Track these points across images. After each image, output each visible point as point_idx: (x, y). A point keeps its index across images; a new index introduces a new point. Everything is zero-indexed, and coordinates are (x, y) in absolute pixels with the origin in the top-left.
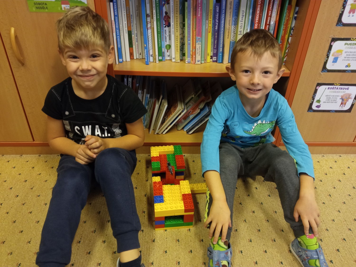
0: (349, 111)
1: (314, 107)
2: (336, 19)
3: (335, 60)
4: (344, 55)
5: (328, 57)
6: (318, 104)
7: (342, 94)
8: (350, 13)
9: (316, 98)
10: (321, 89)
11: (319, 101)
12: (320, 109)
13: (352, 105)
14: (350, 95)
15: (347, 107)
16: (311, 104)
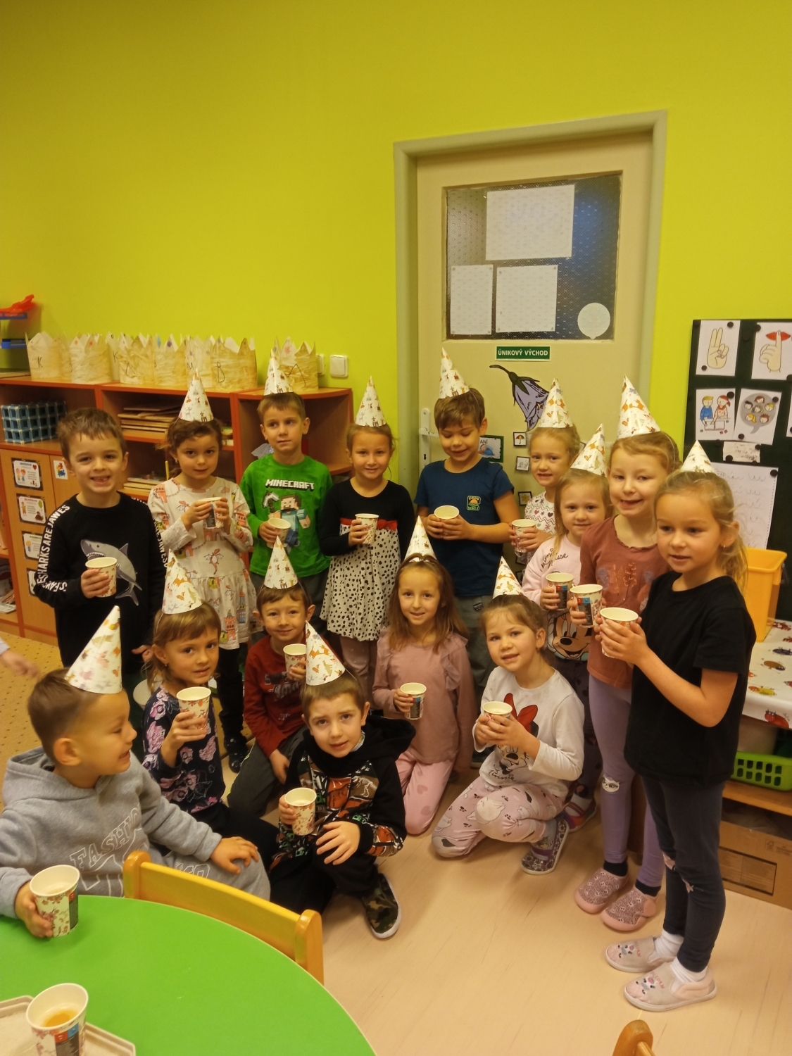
2: (18, 516)
3: (29, 550)
4: (32, 546)
5: (24, 545)
8: (23, 512)
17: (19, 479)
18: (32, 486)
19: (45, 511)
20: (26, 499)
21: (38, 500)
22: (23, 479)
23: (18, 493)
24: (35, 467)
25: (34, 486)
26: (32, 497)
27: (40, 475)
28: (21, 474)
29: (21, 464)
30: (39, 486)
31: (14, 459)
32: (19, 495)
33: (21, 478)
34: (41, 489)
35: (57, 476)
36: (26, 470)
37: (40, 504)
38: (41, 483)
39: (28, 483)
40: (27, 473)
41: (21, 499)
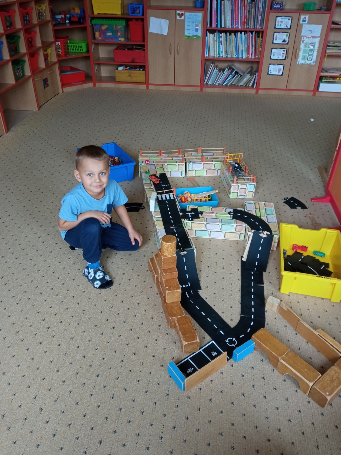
0: (282, 75)
1: (269, 73)
2: (272, 42)
3: (274, 55)
4: (276, 54)
5: (271, 54)
6: (270, 72)
7: (278, 68)
8: (276, 40)
9: (270, 70)
10: (271, 66)
11: (270, 71)
12: (271, 74)
13: (283, 73)
14: (281, 68)
15: (281, 73)
16: (268, 72)
17: (278, 25)
18: (285, 28)
19: (289, 38)
20: (279, 34)
21: (286, 34)
22: (281, 25)
23: (275, 31)
24: (289, 19)
25: (286, 28)
26: (283, 32)
27: (291, 23)
28: (280, 23)
29: (281, 18)
30: (289, 27)
31: (277, 17)
32: (275, 32)
33: (279, 25)
34: (290, 29)
35: (301, 22)
36: (284, 21)
37: (287, 36)
38: (291, 26)
39: (283, 26)
40: (283, 23)
41: (276, 34)
